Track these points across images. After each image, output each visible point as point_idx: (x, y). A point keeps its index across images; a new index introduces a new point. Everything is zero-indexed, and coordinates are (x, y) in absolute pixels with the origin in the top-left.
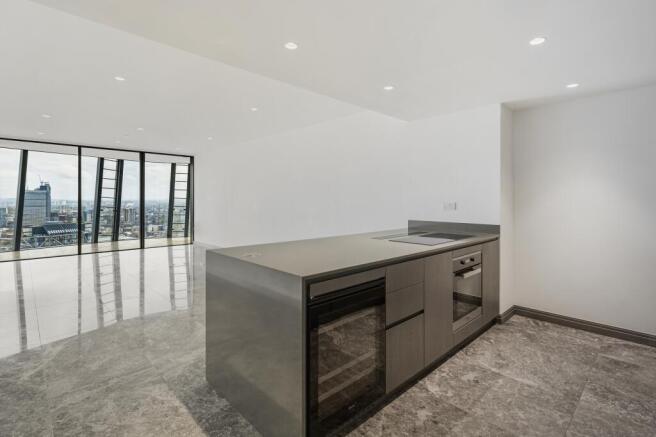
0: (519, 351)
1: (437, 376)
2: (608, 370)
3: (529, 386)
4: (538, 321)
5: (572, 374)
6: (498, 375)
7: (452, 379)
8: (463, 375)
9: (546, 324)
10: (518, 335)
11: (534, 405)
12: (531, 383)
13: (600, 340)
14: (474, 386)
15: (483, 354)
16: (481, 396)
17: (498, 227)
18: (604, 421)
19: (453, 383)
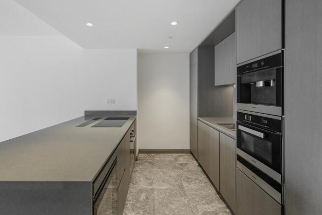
0: (151, 172)
1: (129, 205)
2: (182, 169)
3: (166, 189)
4: (149, 154)
5: (174, 176)
6: (153, 190)
7: (136, 202)
8: (140, 198)
9: (152, 154)
10: (147, 164)
11: (174, 198)
12: (166, 187)
13: (172, 156)
14: (148, 201)
15: (140, 181)
16: (154, 206)
17: (136, 111)
18: (195, 193)
19: (138, 205)
